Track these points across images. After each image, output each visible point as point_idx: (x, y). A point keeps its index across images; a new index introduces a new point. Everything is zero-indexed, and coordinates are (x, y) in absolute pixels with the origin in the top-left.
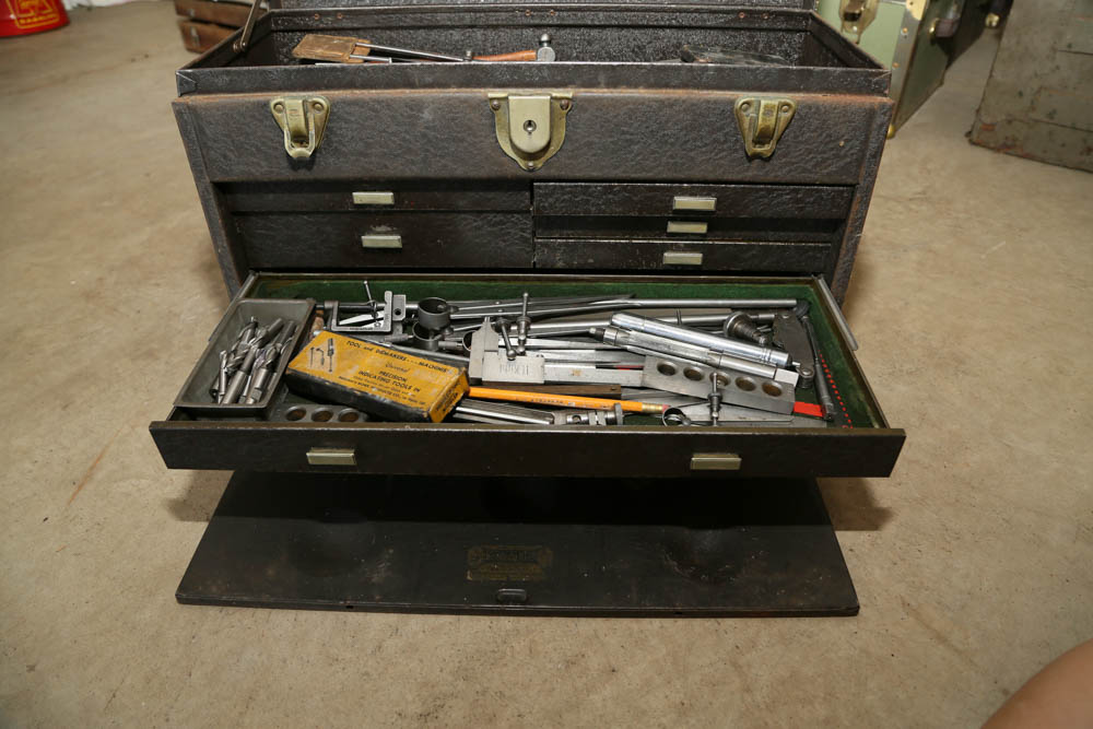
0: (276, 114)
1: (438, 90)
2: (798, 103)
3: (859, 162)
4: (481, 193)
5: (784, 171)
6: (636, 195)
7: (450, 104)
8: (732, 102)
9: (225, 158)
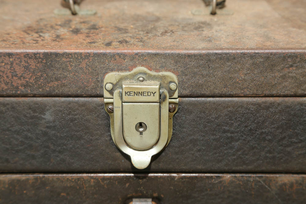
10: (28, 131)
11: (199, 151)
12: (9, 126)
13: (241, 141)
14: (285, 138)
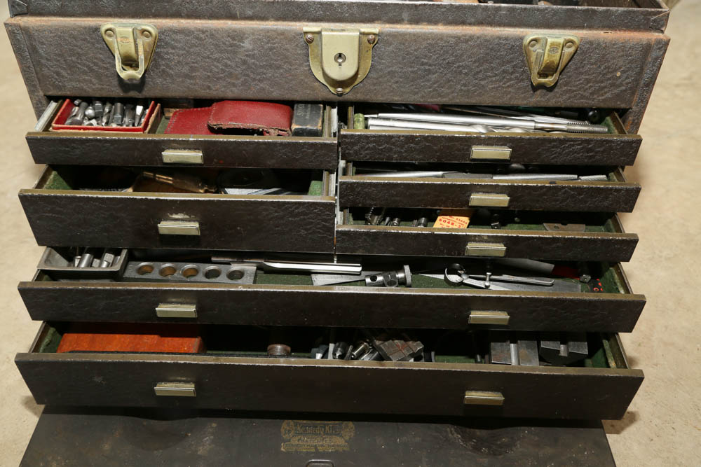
0: (107, 38)
1: (258, 22)
2: (581, 39)
3: (633, 89)
5: (564, 97)
7: (269, 36)
8: (522, 39)
9: (57, 75)
10: (228, 58)
11: (397, 82)
12: (209, 53)
13: (438, 74)
14: (481, 71)
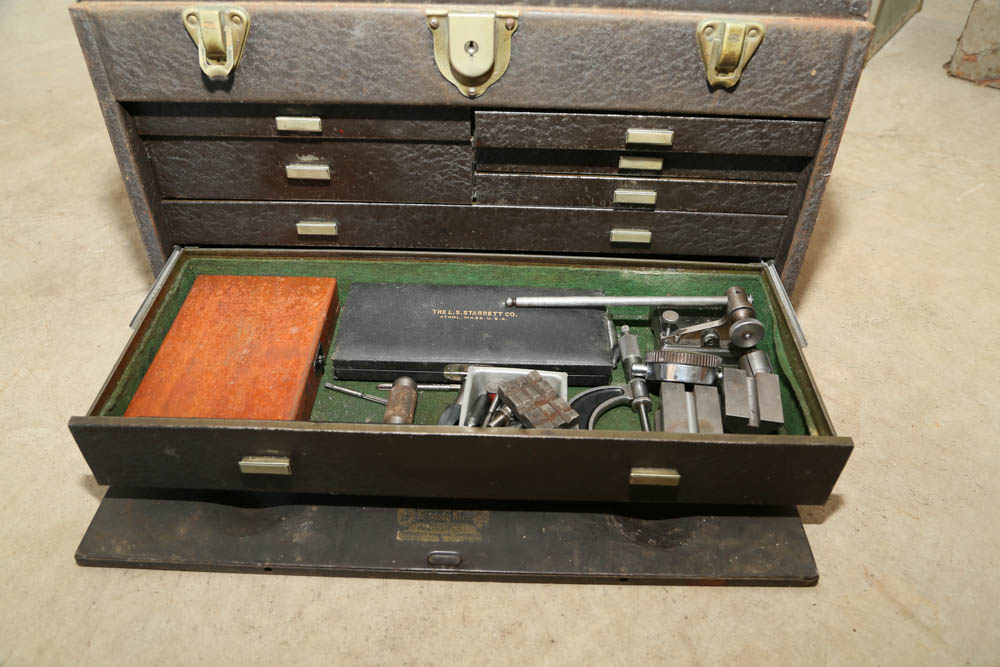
0: (189, 26)
1: (371, 5)
2: (768, 26)
3: (832, 93)
4: (418, 122)
5: (749, 102)
6: (585, 127)
7: (384, 22)
8: (694, 25)
9: (132, 75)
10: (334, 51)
11: (542, 81)
12: (312, 44)
13: (593, 70)
14: (645, 67)
